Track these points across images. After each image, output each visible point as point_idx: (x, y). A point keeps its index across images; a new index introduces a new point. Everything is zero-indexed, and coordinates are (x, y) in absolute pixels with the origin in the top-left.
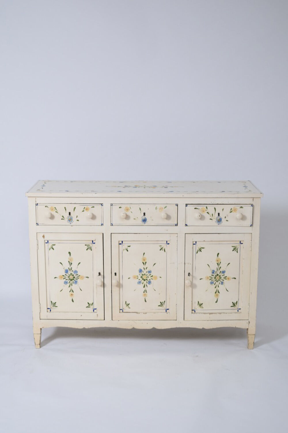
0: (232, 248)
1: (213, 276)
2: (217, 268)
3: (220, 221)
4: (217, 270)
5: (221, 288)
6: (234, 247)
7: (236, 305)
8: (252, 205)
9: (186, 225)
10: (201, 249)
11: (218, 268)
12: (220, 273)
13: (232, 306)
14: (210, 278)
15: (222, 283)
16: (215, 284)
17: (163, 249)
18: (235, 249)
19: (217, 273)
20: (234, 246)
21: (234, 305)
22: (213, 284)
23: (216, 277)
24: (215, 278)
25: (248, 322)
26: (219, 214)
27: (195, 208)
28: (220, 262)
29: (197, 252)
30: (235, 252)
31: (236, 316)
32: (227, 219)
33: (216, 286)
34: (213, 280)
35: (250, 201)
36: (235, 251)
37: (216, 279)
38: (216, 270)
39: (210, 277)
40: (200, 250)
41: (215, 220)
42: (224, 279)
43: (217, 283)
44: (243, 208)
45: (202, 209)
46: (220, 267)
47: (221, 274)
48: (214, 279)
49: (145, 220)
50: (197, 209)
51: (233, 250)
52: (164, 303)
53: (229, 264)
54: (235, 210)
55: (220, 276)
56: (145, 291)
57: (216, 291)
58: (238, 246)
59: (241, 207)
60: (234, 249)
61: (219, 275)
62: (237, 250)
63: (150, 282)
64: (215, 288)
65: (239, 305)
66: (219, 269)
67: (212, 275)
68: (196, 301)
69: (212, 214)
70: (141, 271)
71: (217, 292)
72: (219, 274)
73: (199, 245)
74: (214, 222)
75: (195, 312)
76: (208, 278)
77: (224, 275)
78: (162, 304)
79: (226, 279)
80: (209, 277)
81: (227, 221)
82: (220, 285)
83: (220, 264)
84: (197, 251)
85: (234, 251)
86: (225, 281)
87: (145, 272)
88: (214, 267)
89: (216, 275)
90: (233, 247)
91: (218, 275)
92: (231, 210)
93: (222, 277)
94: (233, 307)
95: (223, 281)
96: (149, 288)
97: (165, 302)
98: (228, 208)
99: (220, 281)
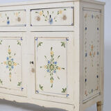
0: (61, 44)
1: (49, 65)
2: (51, 59)
5: (54, 76)
6: (63, 42)
8: (73, 8)
9: (31, 25)
10: (40, 44)
12: (53, 63)
13: (62, 92)
15: (55, 72)
17: (19, 43)
18: (63, 44)
19: (51, 63)
21: (64, 91)
22: (49, 72)
23: (51, 67)
25: (74, 107)
26: (50, 16)
27: (36, 13)
28: (53, 55)
31: (65, 100)
32: (55, 19)
34: (49, 69)
35: (71, 4)
36: (63, 46)
38: (50, 61)
39: (47, 66)
41: (48, 21)
43: (52, 72)
45: (40, 12)
46: (53, 59)
47: (54, 65)
49: (8, 23)
52: (21, 84)
53: (59, 56)
54: (61, 12)
56: (10, 73)
58: (65, 41)
59: (65, 10)
62: (65, 45)
63: (13, 67)
64: (50, 75)
65: (68, 92)
68: (38, 83)
69: (46, 16)
70: (8, 59)
71: (52, 78)
73: (39, 40)
74: (48, 23)
75: (38, 92)
76: (45, 67)
77: (56, 65)
78: (19, 84)
79: (57, 69)
84: (38, 45)
87: (10, 60)
88: (49, 58)
89: (51, 65)
90: (61, 42)
92: (58, 12)
93: (55, 67)
95: (55, 70)
96: (12, 71)
99: (53, 70)
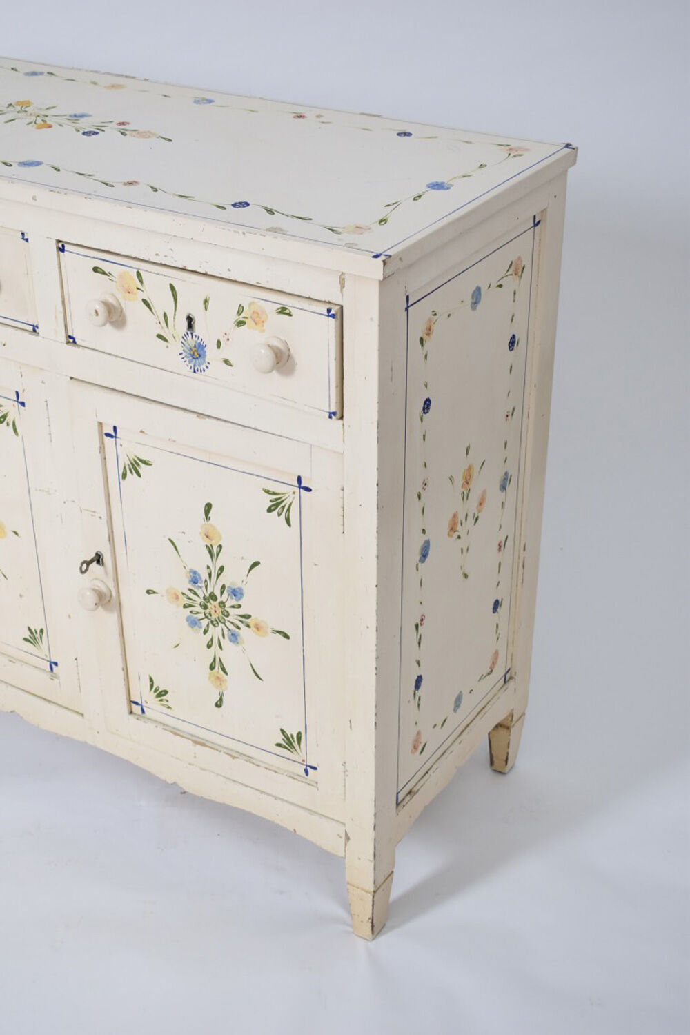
0: (267, 501)
1: (195, 594)
2: (208, 567)
3: (200, 356)
4: (210, 575)
5: (232, 656)
6: (274, 494)
7: (296, 745)
8: (336, 314)
9: (71, 340)
10: (138, 465)
11: (211, 566)
12: (222, 593)
13: (279, 745)
14: (187, 601)
15: (234, 638)
16: (205, 632)
17: (9, 419)
19: (210, 590)
20: (272, 489)
21: (289, 741)
22: (200, 627)
23: (208, 604)
24: (205, 607)
25: (344, 836)
26: (190, 320)
27: (96, 269)
28: (220, 547)
29: (124, 476)
30: (276, 520)
31: (297, 791)
32: (225, 352)
33: (212, 640)
34: (197, 613)
35: (325, 287)
36: (279, 515)
37: (207, 611)
38: (205, 576)
39: (183, 594)
40: (133, 465)
41: (176, 347)
42: (241, 621)
43: (215, 632)
44: (289, 314)
45: (121, 276)
46: (222, 569)
47: (228, 600)
48: (199, 609)
50: (104, 273)
51: (270, 510)
52: (41, 637)
53: (256, 564)
54: (258, 319)
55: (222, 604)
57: (214, 660)
58: (290, 494)
59: (283, 311)
60: (277, 505)
61: (219, 600)
62: (288, 510)
64: (209, 646)
65: (312, 750)
66: (218, 576)
67: (190, 590)
69: (165, 315)
71: (218, 666)
72: (217, 593)
73: (128, 447)
74: (173, 354)
75: (143, 712)
76: (177, 598)
77: (239, 606)
78: (34, 637)
79: (248, 626)
80: (181, 596)
81: (227, 362)
82: (225, 642)
83: (217, 555)
84: (125, 468)
85: (276, 512)
86: (244, 632)
89: (207, 595)
90: (268, 492)
91: (213, 597)
92: (239, 313)
93: (232, 612)
94: (285, 747)
95: (237, 630)
97: (42, 631)
98: (227, 299)
99: (224, 624)
